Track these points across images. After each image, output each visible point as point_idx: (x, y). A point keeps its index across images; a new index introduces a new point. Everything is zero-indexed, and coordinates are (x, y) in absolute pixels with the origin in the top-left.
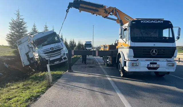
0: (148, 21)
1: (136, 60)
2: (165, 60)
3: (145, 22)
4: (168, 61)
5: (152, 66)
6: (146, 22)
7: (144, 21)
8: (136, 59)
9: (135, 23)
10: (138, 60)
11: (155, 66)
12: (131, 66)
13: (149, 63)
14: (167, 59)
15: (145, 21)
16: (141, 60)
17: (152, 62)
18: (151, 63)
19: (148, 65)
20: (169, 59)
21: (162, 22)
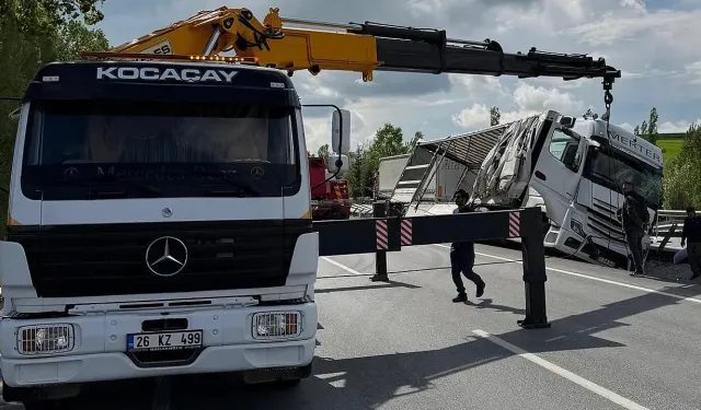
0: (143, 70)
1: (62, 309)
2: (248, 300)
3: (121, 75)
4: (262, 304)
5: (153, 341)
6: (131, 73)
7: (115, 73)
8: (57, 303)
9: (55, 79)
10: (72, 306)
11: (175, 340)
12: (16, 354)
13: (133, 323)
14: (255, 291)
15: (121, 70)
16: (89, 308)
17: (155, 315)
18: (149, 326)
19: (130, 337)
20: (269, 293)
21: (229, 78)
